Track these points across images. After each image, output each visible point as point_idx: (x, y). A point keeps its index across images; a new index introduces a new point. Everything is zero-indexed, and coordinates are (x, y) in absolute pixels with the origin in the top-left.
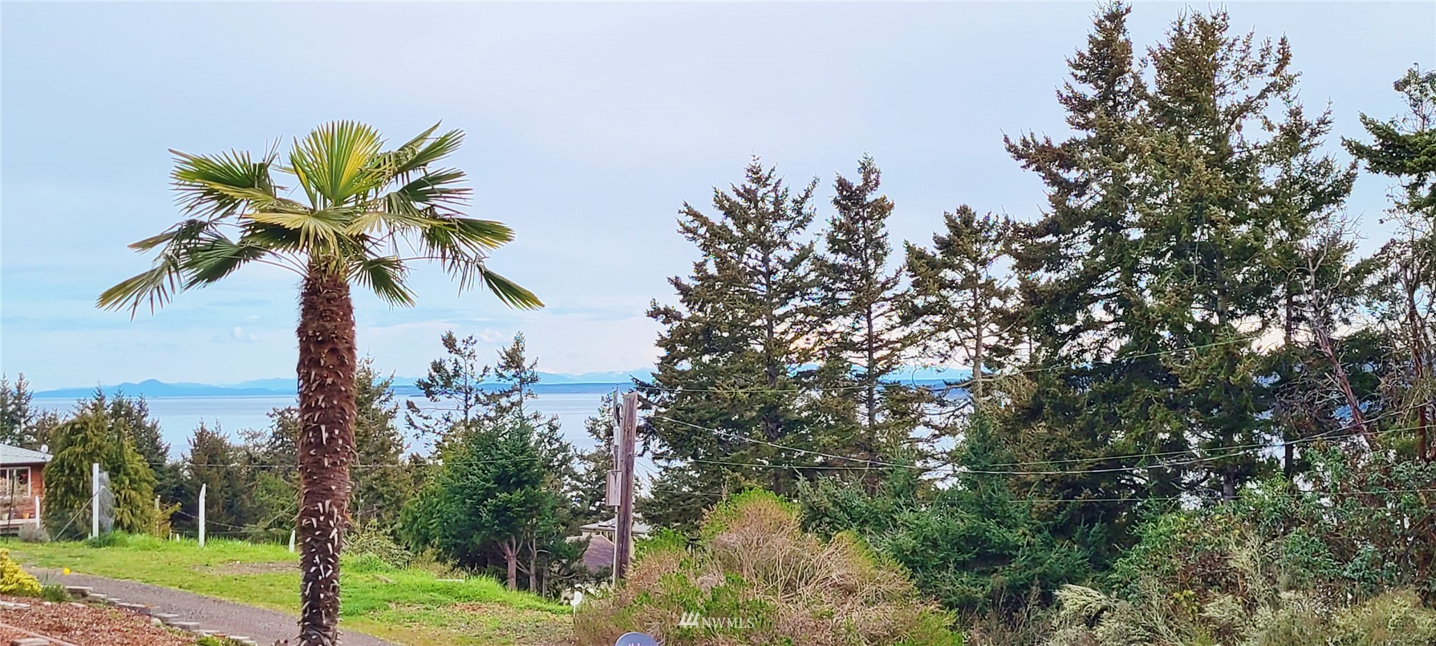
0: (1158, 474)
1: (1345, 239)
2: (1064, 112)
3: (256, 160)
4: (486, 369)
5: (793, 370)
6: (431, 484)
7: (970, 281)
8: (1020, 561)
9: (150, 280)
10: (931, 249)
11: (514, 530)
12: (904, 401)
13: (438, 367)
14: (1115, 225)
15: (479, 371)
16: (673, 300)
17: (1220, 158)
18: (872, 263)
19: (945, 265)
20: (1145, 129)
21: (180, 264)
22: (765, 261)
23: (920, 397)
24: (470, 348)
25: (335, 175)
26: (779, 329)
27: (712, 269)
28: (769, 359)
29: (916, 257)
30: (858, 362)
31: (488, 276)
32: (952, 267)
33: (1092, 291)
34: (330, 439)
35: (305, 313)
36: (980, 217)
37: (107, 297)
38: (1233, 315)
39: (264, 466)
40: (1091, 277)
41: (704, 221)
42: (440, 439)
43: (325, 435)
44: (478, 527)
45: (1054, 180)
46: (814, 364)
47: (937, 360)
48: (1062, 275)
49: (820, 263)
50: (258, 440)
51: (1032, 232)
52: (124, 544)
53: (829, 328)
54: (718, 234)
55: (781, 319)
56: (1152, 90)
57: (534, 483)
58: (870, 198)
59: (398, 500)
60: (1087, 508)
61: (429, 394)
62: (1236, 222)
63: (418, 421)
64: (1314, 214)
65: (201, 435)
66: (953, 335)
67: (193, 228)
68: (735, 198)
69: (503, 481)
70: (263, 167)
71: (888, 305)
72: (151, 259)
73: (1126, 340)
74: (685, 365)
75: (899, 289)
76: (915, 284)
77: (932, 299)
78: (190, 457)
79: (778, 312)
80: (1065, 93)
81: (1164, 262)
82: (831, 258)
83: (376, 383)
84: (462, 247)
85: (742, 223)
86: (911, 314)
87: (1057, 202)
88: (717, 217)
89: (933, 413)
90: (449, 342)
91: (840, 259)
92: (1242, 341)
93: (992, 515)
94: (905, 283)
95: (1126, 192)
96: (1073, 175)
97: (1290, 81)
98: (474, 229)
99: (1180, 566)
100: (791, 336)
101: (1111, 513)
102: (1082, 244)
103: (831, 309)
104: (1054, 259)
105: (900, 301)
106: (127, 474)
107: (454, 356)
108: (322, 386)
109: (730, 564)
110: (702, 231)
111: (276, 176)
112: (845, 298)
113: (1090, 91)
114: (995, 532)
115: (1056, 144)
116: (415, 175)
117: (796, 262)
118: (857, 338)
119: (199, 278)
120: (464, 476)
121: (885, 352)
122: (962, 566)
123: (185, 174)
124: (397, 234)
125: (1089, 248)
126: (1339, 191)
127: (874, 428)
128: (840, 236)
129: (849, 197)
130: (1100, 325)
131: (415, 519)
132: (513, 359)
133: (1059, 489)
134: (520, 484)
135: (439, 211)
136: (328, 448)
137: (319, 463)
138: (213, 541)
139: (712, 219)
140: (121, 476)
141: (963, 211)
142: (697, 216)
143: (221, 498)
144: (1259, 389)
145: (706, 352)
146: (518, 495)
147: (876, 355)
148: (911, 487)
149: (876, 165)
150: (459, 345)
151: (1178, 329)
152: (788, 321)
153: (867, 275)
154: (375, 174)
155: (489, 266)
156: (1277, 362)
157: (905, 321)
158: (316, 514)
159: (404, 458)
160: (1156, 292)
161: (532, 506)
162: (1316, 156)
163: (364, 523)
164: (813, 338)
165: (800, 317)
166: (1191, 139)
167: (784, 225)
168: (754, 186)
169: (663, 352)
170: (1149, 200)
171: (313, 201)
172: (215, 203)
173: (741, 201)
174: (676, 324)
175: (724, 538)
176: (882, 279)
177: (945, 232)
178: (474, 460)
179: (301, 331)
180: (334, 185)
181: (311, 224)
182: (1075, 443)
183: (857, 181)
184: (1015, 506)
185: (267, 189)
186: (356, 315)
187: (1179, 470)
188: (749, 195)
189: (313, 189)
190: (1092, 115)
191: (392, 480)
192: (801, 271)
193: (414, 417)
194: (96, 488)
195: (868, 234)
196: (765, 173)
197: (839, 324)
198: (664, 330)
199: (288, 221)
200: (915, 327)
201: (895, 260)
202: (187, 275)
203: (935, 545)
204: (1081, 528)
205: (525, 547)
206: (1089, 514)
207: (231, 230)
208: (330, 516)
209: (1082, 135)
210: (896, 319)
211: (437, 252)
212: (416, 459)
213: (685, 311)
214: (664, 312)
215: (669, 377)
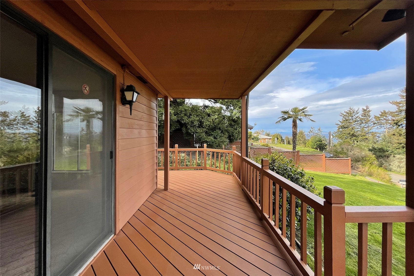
3: (288, 111)
5: (356, 130)
6: (309, 141)
7: (385, 119)
9: (279, 121)
10: (378, 115)
12: (374, 133)
18: (368, 118)
19: (381, 117)
21: (282, 119)
22: (352, 118)
23: (376, 133)
25: (295, 111)
26: (354, 125)
27: (344, 119)
29: (376, 117)
30: (366, 129)
35: (293, 123)
36: (387, 111)
37: (276, 123)
41: (343, 114)
42: (311, 137)
44: (315, 146)
45: (398, 106)
46: (359, 129)
49: (360, 118)
51: (394, 112)
52: (278, 144)
53: (361, 125)
58: (368, 110)
59: (306, 143)
66: (382, 126)
67: (283, 117)
68: (347, 111)
69: (317, 141)
72: (279, 119)
74: (341, 130)
76: (376, 120)
77: (378, 121)
79: (354, 123)
82: (362, 117)
84: (308, 117)
85: (348, 114)
87: (398, 108)
88: (345, 114)
94: (374, 120)
98: (309, 115)
100: (356, 126)
103: (362, 123)
105: (373, 122)
108: (294, 129)
111: (290, 112)
112: (364, 122)
115: (398, 101)
116: (303, 111)
117: (356, 118)
119: (283, 121)
120: (313, 141)
123: (281, 112)
128: (363, 115)
129: (364, 110)
131: (308, 145)
132: (319, 129)
134: (320, 142)
135: (305, 114)
137: (294, 136)
138: (287, 145)
141: (384, 111)
142: (342, 114)
147: (369, 128)
149: (368, 106)
150: (313, 128)
154: (299, 111)
155: (311, 119)
158: (294, 140)
161: (321, 144)
164: (359, 126)
165: (357, 124)
167: (355, 114)
168: (350, 110)
169: (337, 128)
172: (284, 114)
176: (370, 119)
178: (314, 139)
181: (293, 116)
186: (298, 123)
189: (293, 113)
191: (305, 141)
194: (276, 140)
195: (368, 114)
196: (352, 108)
197: (363, 125)
199: (291, 116)
200: (375, 125)
201: (372, 117)
207: (286, 117)
210: (372, 124)
211: (306, 117)
212: (308, 139)
213: (340, 124)
214: (338, 124)
215: (339, 131)
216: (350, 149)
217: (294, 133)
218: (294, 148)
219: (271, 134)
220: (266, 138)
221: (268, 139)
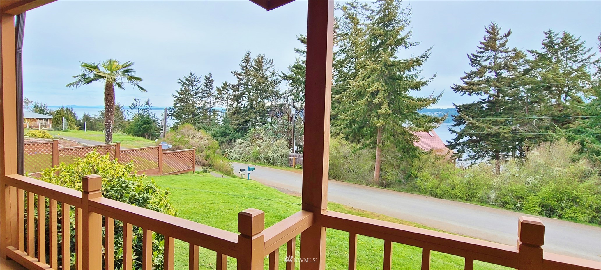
0: (252, 123)
1: (280, 90)
2: (240, 68)
3: (96, 64)
4: (142, 105)
5: (197, 106)
6: (131, 124)
7: (226, 93)
8: (231, 135)
9: (77, 83)
10: (220, 88)
11: (147, 132)
12: (215, 112)
13: (133, 104)
14: (247, 85)
15: (141, 105)
16: (177, 94)
17: (263, 77)
18: (211, 90)
19: (223, 91)
20: (252, 71)
21: (82, 80)
22: (193, 88)
23: (218, 111)
24: (139, 101)
25: (111, 68)
26: (195, 100)
27: (183, 89)
28: (193, 104)
29: (218, 89)
30: (208, 106)
31: (138, 86)
32: (224, 91)
33: (244, 95)
34: (110, 110)
35: (105, 90)
36: (228, 83)
37: (67, 85)
38: (264, 100)
39: (98, 121)
40: (244, 93)
42: (133, 116)
43: (109, 110)
44: (140, 131)
45: (239, 78)
46: (200, 106)
47: (221, 105)
48: (239, 93)
49: (202, 89)
50: (97, 116)
51: (234, 86)
52: (70, 131)
53: (203, 100)
54: (184, 83)
55: (195, 98)
56: (254, 65)
57: (151, 124)
58: (210, 79)
59: (125, 126)
60: (242, 128)
61: (131, 108)
62: (265, 86)
63: (129, 113)
64: (276, 86)
65: (85, 115)
66: (224, 102)
67: (84, 75)
68: (187, 78)
69: (145, 123)
70: (97, 66)
71: (213, 96)
72: (76, 80)
73: (249, 103)
74: (179, 105)
75: (215, 94)
76: (218, 93)
77: (220, 96)
78: (82, 118)
79: (194, 97)
80: (241, 65)
81: (255, 91)
82: (204, 88)
83: (120, 106)
84: (134, 81)
85: (189, 82)
86: (217, 98)
87: (239, 81)
88: (184, 81)
89: (220, 114)
90: (135, 100)
91: (205, 89)
92: (265, 104)
93: (227, 129)
94: (216, 93)
95: (249, 81)
96: (241, 77)
97: (273, 66)
98: (136, 78)
99: (254, 136)
100: (197, 101)
101: (245, 129)
102: (242, 88)
103: (203, 97)
104: (238, 90)
105: (215, 96)
106: (69, 120)
107: (136, 102)
108: (109, 102)
109: (183, 134)
110: (182, 83)
111: (100, 67)
112: (206, 95)
113: (244, 65)
114: (227, 131)
115: (239, 72)
116: (126, 69)
117: (198, 89)
118: (208, 102)
119: (86, 83)
120: (138, 122)
121: (212, 104)
122: (222, 136)
123: (83, 66)
124: (122, 78)
125: (243, 89)
126: (279, 83)
127: (210, 116)
128: (205, 85)
129: (207, 79)
130: (244, 101)
131: (128, 130)
132: (148, 103)
133: (237, 125)
134: (148, 124)
135: (130, 75)
136: (110, 112)
137: (108, 114)
138: (88, 131)
139: (183, 81)
140: (68, 121)
141: (226, 82)
142: (181, 80)
143: (89, 126)
144: (267, 111)
145: (182, 103)
146: (148, 125)
147: (211, 104)
148: (216, 124)
149: (212, 74)
150: (137, 100)
151: (256, 101)
152: (196, 98)
153: (210, 91)
154: (119, 68)
155: (138, 85)
156: (270, 107)
157: (216, 99)
158: (108, 122)
159: (127, 120)
160: (253, 96)
161: (150, 128)
162: (277, 77)
163: (118, 129)
164: (200, 101)
165: (198, 98)
166: (259, 73)
167: (196, 83)
168: (191, 76)
169: (175, 103)
170: (253, 82)
171: (107, 72)
172: (89, 71)
173: (189, 78)
174: (177, 98)
175: (182, 130)
176: (212, 92)
177: (223, 85)
178: (139, 120)
179: (105, 93)
180: (111, 69)
181: (107, 75)
182: (240, 118)
183: (208, 76)
184: (231, 127)
185: (98, 69)
186: (115, 91)
187: (256, 122)
188: (190, 78)
189: (107, 70)
190: (244, 68)
191: (124, 123)
192: (199, 90)
193: (128, 112)
194: (64, 121)
195: (210, 85)
196: (193, 74)
197: (205, 99)
198: (175, 99)
199: (102, 75)
200: (217, 100)
201: (215, 89)
202: (83, 83)
203: (218, 133)
204: (241, 131)
205: (149, 135)
206: (242, 129)
207: (92, 76)
208: (111, 123)
209: (243, 71)
210: (214, 99)
211: (130, 81)
212: (129, 120)
213: (179, 96)
214: (175, 96)
215: (176, 107)
216: (192, 135)
217: (108, 109)
218: (108, 138)
219: (49, 109)
220: (37, 119)
221: (42, 119)
